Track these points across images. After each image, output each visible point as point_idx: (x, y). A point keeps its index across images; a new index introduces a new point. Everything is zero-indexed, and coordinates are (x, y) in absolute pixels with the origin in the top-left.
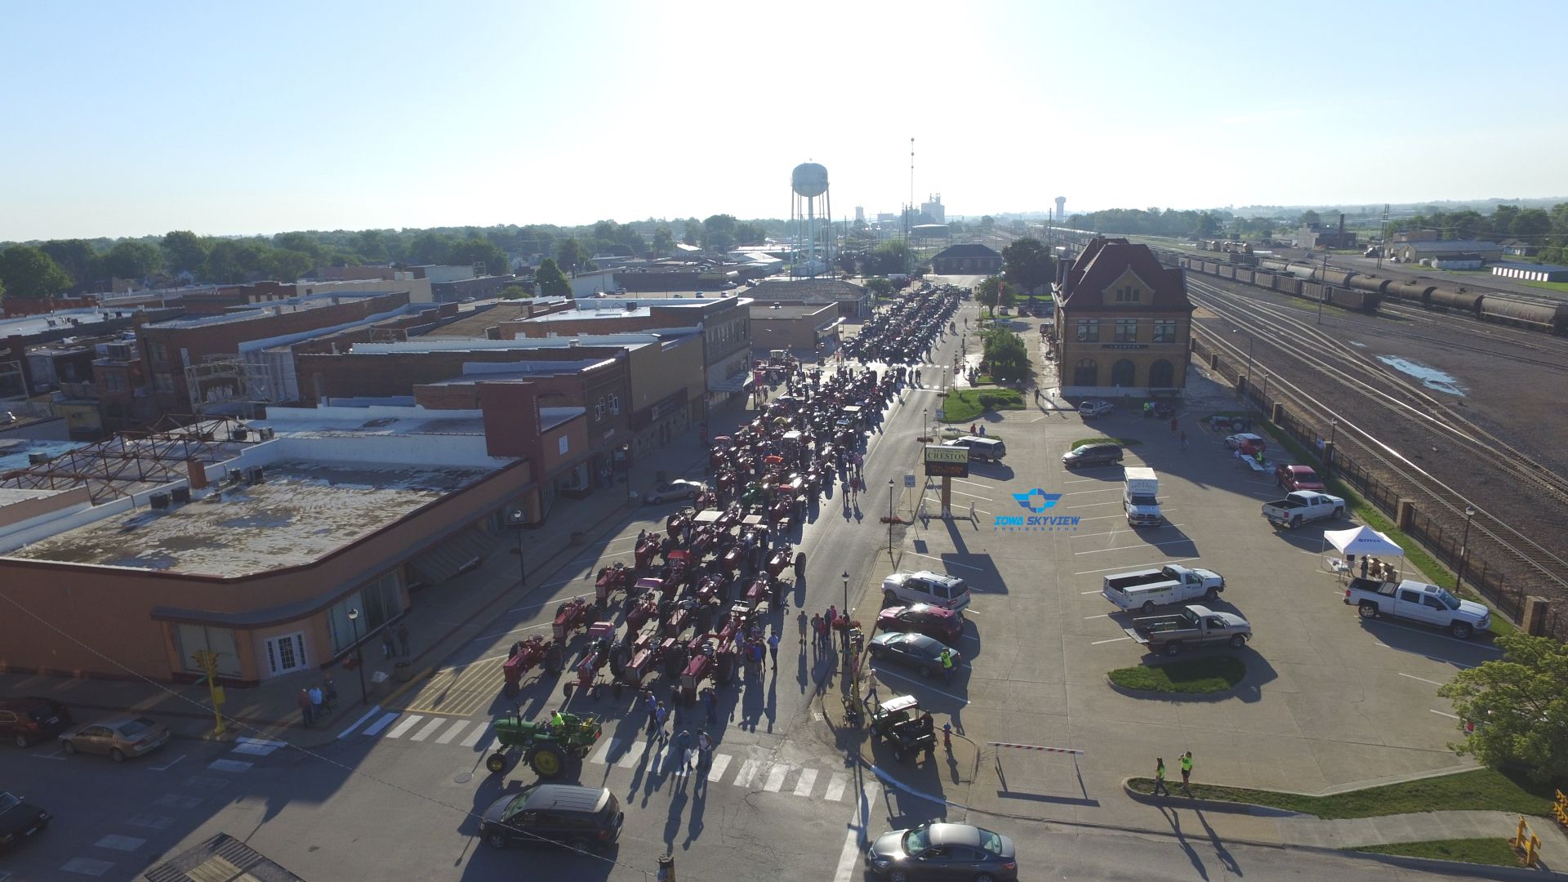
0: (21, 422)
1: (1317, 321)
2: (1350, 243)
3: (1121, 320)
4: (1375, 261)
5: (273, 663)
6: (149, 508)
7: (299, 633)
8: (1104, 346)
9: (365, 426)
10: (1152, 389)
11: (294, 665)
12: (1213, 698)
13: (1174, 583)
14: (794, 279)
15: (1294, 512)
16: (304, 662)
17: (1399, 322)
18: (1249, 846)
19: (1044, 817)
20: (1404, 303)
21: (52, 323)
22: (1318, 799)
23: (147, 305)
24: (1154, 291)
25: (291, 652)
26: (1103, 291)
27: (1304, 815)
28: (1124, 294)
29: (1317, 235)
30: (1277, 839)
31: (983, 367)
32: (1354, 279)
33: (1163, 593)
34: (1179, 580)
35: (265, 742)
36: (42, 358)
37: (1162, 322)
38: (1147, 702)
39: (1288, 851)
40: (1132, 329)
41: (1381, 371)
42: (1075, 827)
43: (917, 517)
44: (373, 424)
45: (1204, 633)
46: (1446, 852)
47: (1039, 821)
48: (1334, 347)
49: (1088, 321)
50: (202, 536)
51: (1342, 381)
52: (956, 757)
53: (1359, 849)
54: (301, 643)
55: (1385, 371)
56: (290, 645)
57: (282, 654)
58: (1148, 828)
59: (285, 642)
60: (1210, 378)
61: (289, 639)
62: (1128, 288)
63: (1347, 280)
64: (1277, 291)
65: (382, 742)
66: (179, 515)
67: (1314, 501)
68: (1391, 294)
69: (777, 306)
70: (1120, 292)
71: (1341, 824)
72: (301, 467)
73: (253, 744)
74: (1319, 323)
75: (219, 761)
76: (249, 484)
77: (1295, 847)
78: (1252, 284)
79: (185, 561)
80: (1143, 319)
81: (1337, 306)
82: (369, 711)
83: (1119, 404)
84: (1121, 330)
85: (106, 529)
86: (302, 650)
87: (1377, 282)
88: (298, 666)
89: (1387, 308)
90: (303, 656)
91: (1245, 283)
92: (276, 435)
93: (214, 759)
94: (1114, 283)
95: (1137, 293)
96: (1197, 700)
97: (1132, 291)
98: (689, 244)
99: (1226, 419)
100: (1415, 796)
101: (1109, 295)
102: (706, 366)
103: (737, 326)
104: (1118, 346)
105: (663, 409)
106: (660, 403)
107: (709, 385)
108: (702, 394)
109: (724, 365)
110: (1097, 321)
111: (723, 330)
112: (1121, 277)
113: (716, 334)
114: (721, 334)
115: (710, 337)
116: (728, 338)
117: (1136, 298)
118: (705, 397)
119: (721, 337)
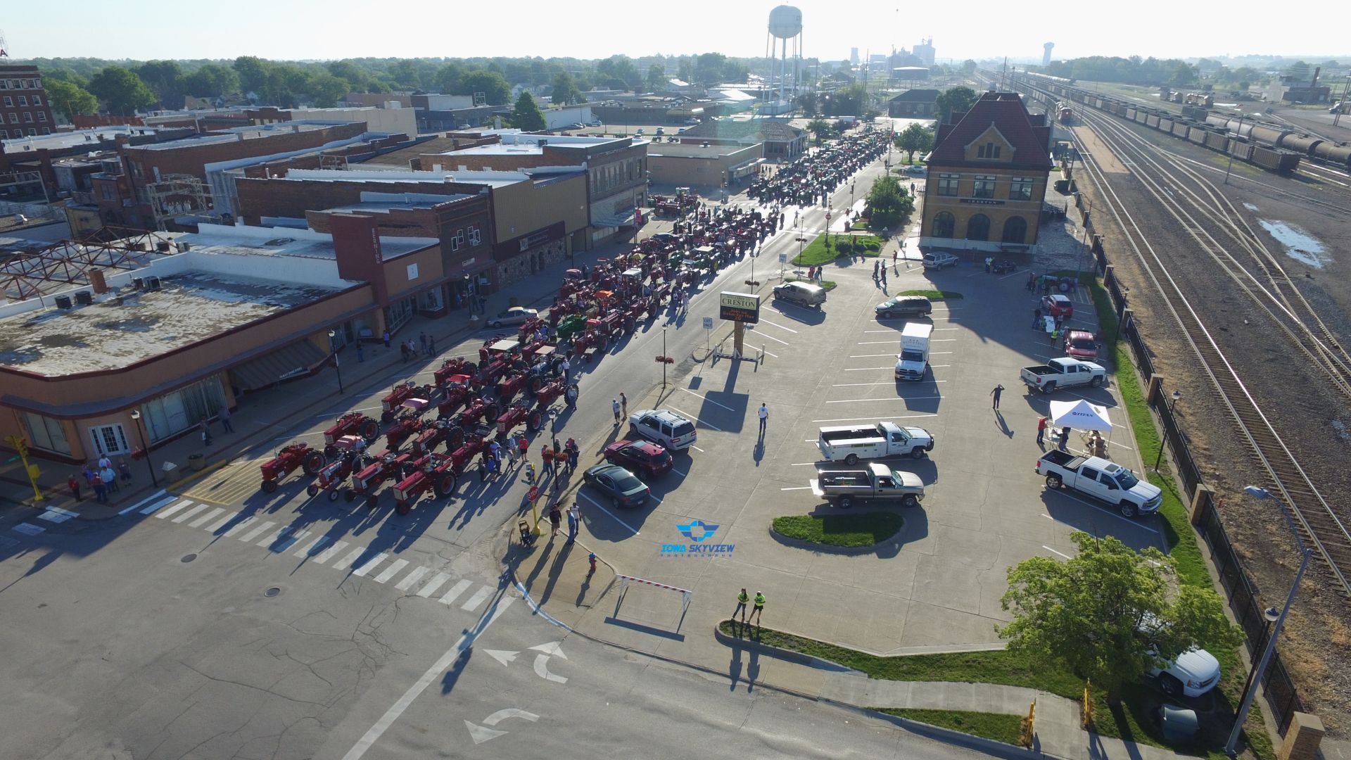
0: (31, 223)
1: (1224, 180)
2: (1322, 98)
3: (980, 176)
4: (1333, 117)
5: (99, 446)
6: (56, 308)
7: (119, 424)
8: (963, 201)
9: (266, 244)
10: (1004, 244)
11: (117, 449)
12: (852, 552)
13: (881, 439)
14: (757, 117)
15: (1046, 378)
16: (126, 448)
17: (1311, 185)
18: (787, 695)
19: (630, 646)
20: (1329, 164)
21: (88, 138)
22: (878, 659)
23: (166, 125)
24: (1015, 149)
25: (114, 438)
26: (966, 147)
27: (857, 672)
28: (985, 151)
29: (1287, 89)
30: (815, 691)
31: (866, 214)
32: (1288, 138)
33: (866, 448)
34: (886, 437)
35: (64, 511)
36: (64, 169)
37: (1020, 179)
38: (793, 549)
39: (820, 704)
40: (990, 187)
41: (1252, 237)
42: (650, 658)
43: (712, 356)
44: (273, 243)
45: (876, 490)
46: (960, 723)
47: (624, 649)
48: (1222, 209)
49: (950, 175)
50: (77, 335)
51: (1204, 246)
52: (591, 584)
53: (882, 710)
54: (121, 433)
55: (1256, 237)
56: (112, 433)
57: (106, 440)
58: (712, 667)
59: (108, 432)
60: (1075, 236)
61: (111, 429)
62: (990, 145)
63: (1281, 138)
64: (1206, 147)
65: (149, 520)
66: (76, 315)
67: (1072, 369)
68: (1318, 155)
69: (706, 145)
70: (981, 149)
71: (884, 683)
72: (198, 278)
73: (54, 513)
74: (1226, 183)
75: (23, 524)
76: (146, 292)
77: (827, 701)
78: (1186, 139)
79: (47, 357)
80: (1002, 176)
81: (1257, 166)
82: (157, 492)
83: (967, 257)
84: (978, 185)
85: (13, 324)
86: (123, 438)
87: (1308, 142)
88: (121, 451)
89: (1307, 168)
90: (124, 442)
91: (1180, 138)
92: (192, 249)
93: (20, 522)
94: (976, 140)
95: (998, 149)
96: (837, 552)
97: (994, 148)
98: (681, 80)
99: (1055, 278)
100: (970, 667)
101: (971, 151)
102: (589, 203)
103: (630, 165)
104: (976, 201)
105: (535, 240)
106: (530, 236)
107: (594, 220)
108: (584, 229)
109: (611, 202)
110: (957, 176)
111: (612, 169)
112: (983, 134)
113: (603, 173)
114: (609, 172)
115: (595, 176)
116: (618, 177)
117: (997, 155)
118: (587, 230)
119: (609, 175)
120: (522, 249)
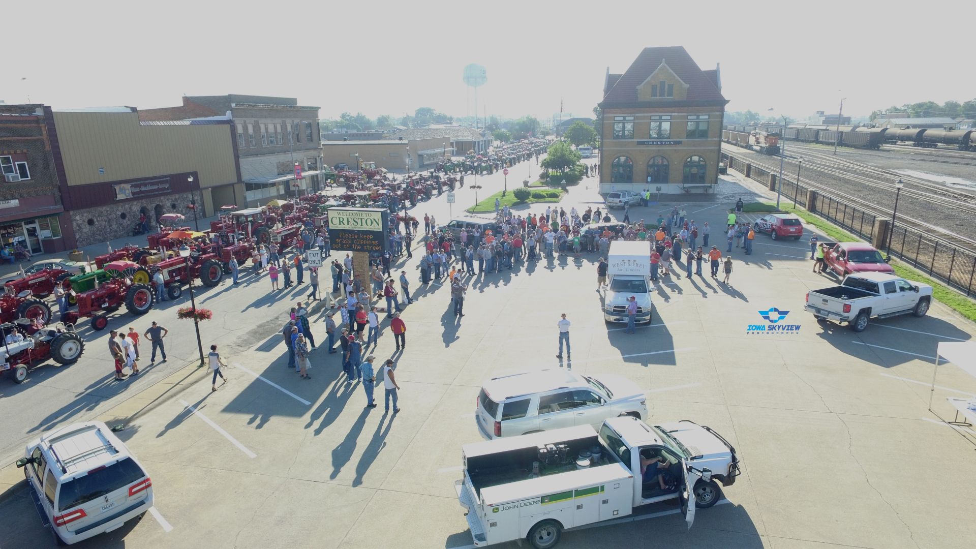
1: (834, 153)
3: (655, 116)
8: (640, 143)
10: (686, 185)
15: (858, 304)
24: (688, 86)
26: (638, 87)
28: (658, 89)
31: (543, 175)
32: (859, 130)
37: (695, 117)
40: (666, 126)
41: (901, 177)
48: (852, 165)
49: (624, 118)
62: (663, 83)
63: (854, 130)
67: (890, 288)
68: (888, 138)
70: (654, 88)
74: (837, 154)
80: (676, 114)
81: (847, 146)
84: (655, 126)
87: (876, 130)
94: (649, 79)
95: (671, 87)
97: (666, 87)
101: (643, 91)
102: (237, 157)
103: (296, 126)
104: (653, 142)
105: (143, 189)
106: (136, 182)
107: (246, 177)
108: (233, 185)
109: (272, 161)
110: (632, 118)
111: (270, 126)
112: (656, 71)
113: (256, 127)
114: (266, 129)
115: (245, 128)
116: (279, 137)
117: (670, 94)
118: (235, 186)
119: (267, 132)
120: (120, 197)
